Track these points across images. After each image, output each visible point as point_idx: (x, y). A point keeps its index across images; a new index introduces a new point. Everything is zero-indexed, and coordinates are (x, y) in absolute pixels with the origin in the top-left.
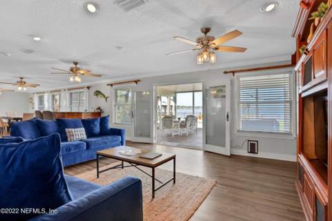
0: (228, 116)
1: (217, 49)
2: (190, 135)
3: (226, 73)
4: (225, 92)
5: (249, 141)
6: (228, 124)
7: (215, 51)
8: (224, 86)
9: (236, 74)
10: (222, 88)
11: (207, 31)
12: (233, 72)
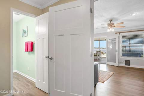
0: (117, 51)
1: (115, 27)
2: (99, 59)
3: (116, 33)
4: (116, 41)
5: (126, 60)
6: (117, 54)
7: (114, 27)
8: (116, 39)
9: (120, 34)
10: (115, 40)
11: (111, 21)
12: (119, 33)
